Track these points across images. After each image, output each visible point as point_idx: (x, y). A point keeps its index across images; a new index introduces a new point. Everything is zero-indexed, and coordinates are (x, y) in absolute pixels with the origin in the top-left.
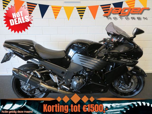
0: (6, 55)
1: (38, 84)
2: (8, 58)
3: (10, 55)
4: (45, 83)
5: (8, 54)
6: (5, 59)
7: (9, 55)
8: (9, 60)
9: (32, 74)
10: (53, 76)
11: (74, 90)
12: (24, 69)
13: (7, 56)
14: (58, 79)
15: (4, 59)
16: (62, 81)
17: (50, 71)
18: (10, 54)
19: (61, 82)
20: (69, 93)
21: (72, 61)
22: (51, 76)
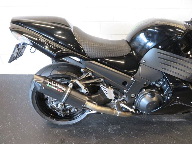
0: (17, 48)
1: (83, 105)
2: (20, 51)
3: (24, 47)
4: (94, 102)
5: (21, 46)
6: (15, 55)
7: (21, 48)
8: (21, 55)
9: (70, 85)
10: (107, 89)
11: (139, 111)
12: (52, 74)
13: (19, 49)
14: (115, 93)
15: (13, 55)
16: (121, 97)
17: (102, 80)
18: (23, 45)
19: (120, 99)
20: (129, 114)
21: (142, 63)
22: (103, 89)
